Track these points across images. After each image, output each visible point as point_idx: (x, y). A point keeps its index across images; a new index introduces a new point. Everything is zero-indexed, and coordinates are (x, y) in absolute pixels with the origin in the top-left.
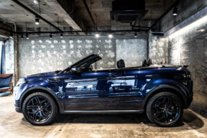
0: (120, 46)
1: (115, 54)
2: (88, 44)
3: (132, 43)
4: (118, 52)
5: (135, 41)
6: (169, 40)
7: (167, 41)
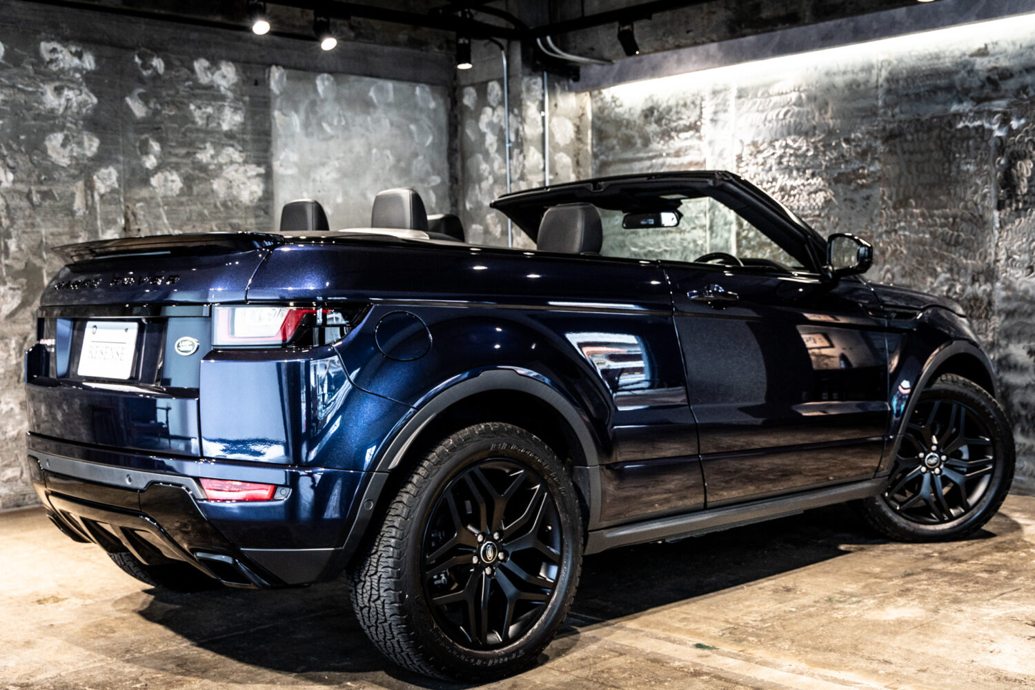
0: (296, 120)
1: (268, 177)
2: (61, 80)
3: (368, 105)
4: (286, 160)
5: (383, 91)
6: (601, 110)
7: (589, 116)
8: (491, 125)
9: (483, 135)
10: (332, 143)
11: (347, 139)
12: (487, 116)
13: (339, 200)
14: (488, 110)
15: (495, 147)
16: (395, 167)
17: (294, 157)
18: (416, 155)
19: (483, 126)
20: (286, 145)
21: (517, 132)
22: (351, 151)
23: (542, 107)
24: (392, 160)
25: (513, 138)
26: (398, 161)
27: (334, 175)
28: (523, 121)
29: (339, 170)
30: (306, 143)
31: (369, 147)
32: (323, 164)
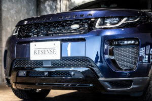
6: (71, 4)
7: (68, 5)
8: (48, 5)
9: (46, 7)
10: (14, 4)
11: (17, 4)
12: (47, 3)
13: (15, 18)
14: (48, 2)
15: (49, 10)
16: (26, 13)
17: (6, 6)
18: (30, 10)
19: (46, 5)
20: (4, 3)
21: (56, 6)
22: (18, 7)
23: (60, 2)
24: (26, 11)
25: (54, 8)
26: (27, 11)
27: (14, 12)
28: (57, 4)
29: (16, 11)
30: (9, 3)
31: (21, 7)
32: (12, 9)
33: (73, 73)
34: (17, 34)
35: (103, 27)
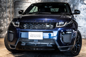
33: (48, 45)
34: (19, 26)
35: (59, 26)
